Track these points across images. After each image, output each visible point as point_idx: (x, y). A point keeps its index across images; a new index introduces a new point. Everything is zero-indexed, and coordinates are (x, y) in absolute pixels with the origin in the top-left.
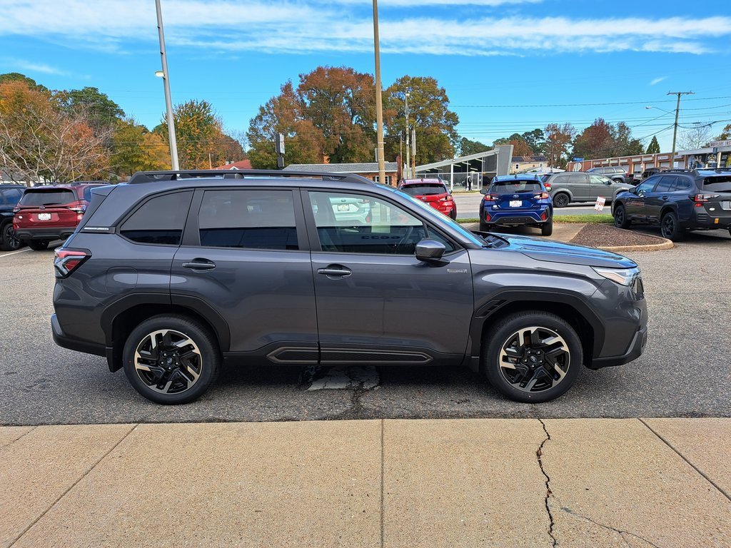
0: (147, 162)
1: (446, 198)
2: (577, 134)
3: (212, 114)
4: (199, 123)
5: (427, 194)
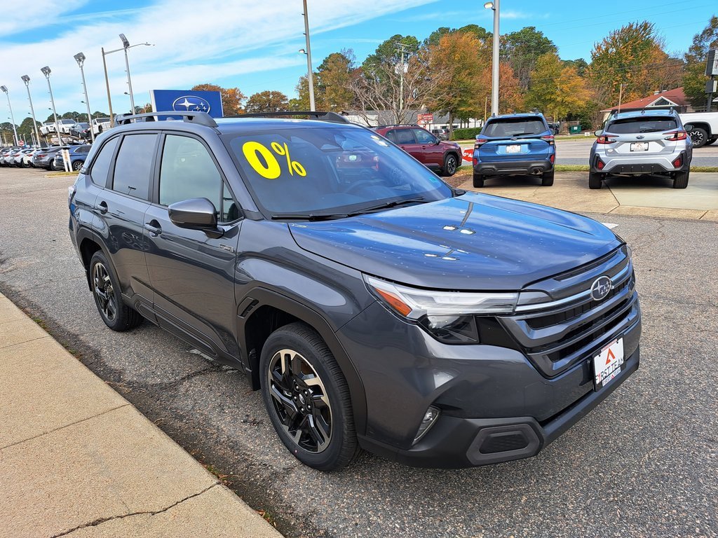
0: (559, 99)
3: (652, 35)
4: (634, 50)
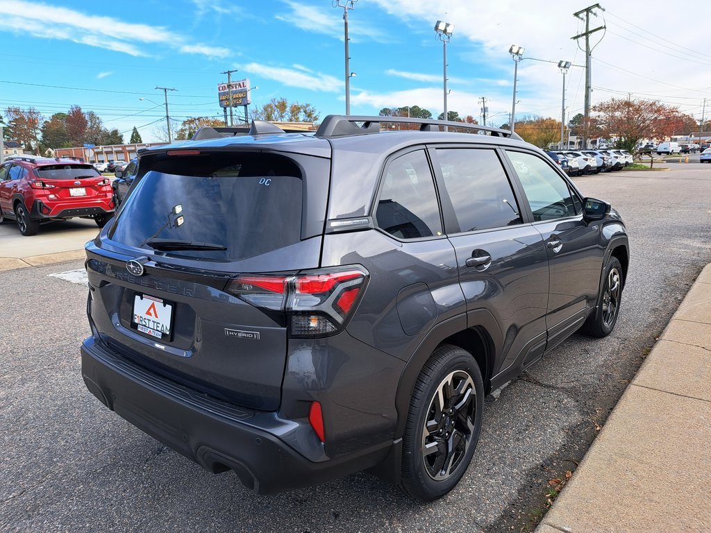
1: (104, 182)
2: (45, 120)
5: (80, 178)
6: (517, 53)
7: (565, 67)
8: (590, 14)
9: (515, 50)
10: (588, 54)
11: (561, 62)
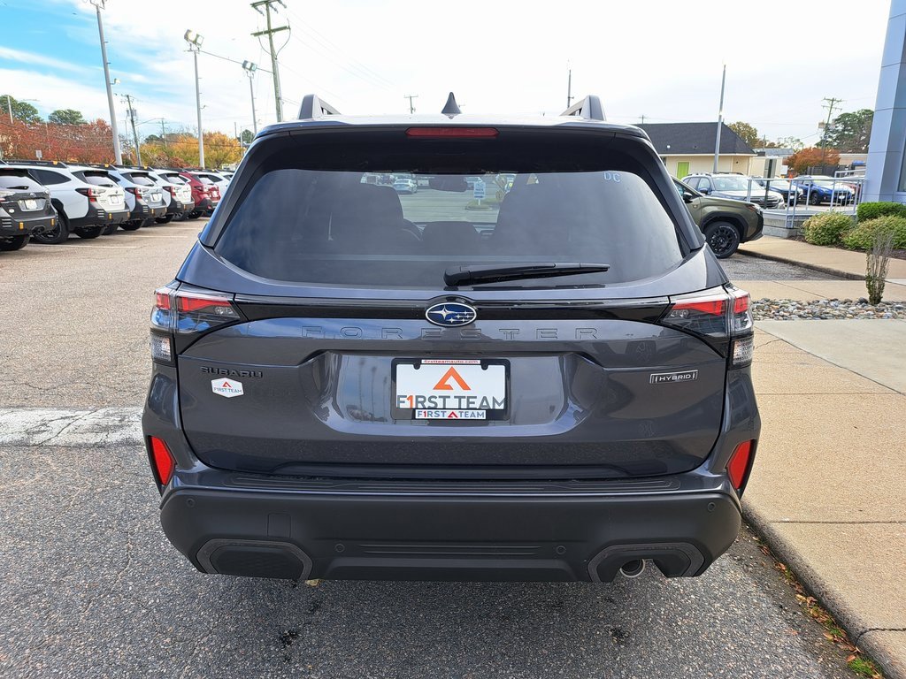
6: (195, 42)
7: (250, 69)
8: (270, 8)
9: (192, 37)
10: (274, 58)
11: (246, 62)
